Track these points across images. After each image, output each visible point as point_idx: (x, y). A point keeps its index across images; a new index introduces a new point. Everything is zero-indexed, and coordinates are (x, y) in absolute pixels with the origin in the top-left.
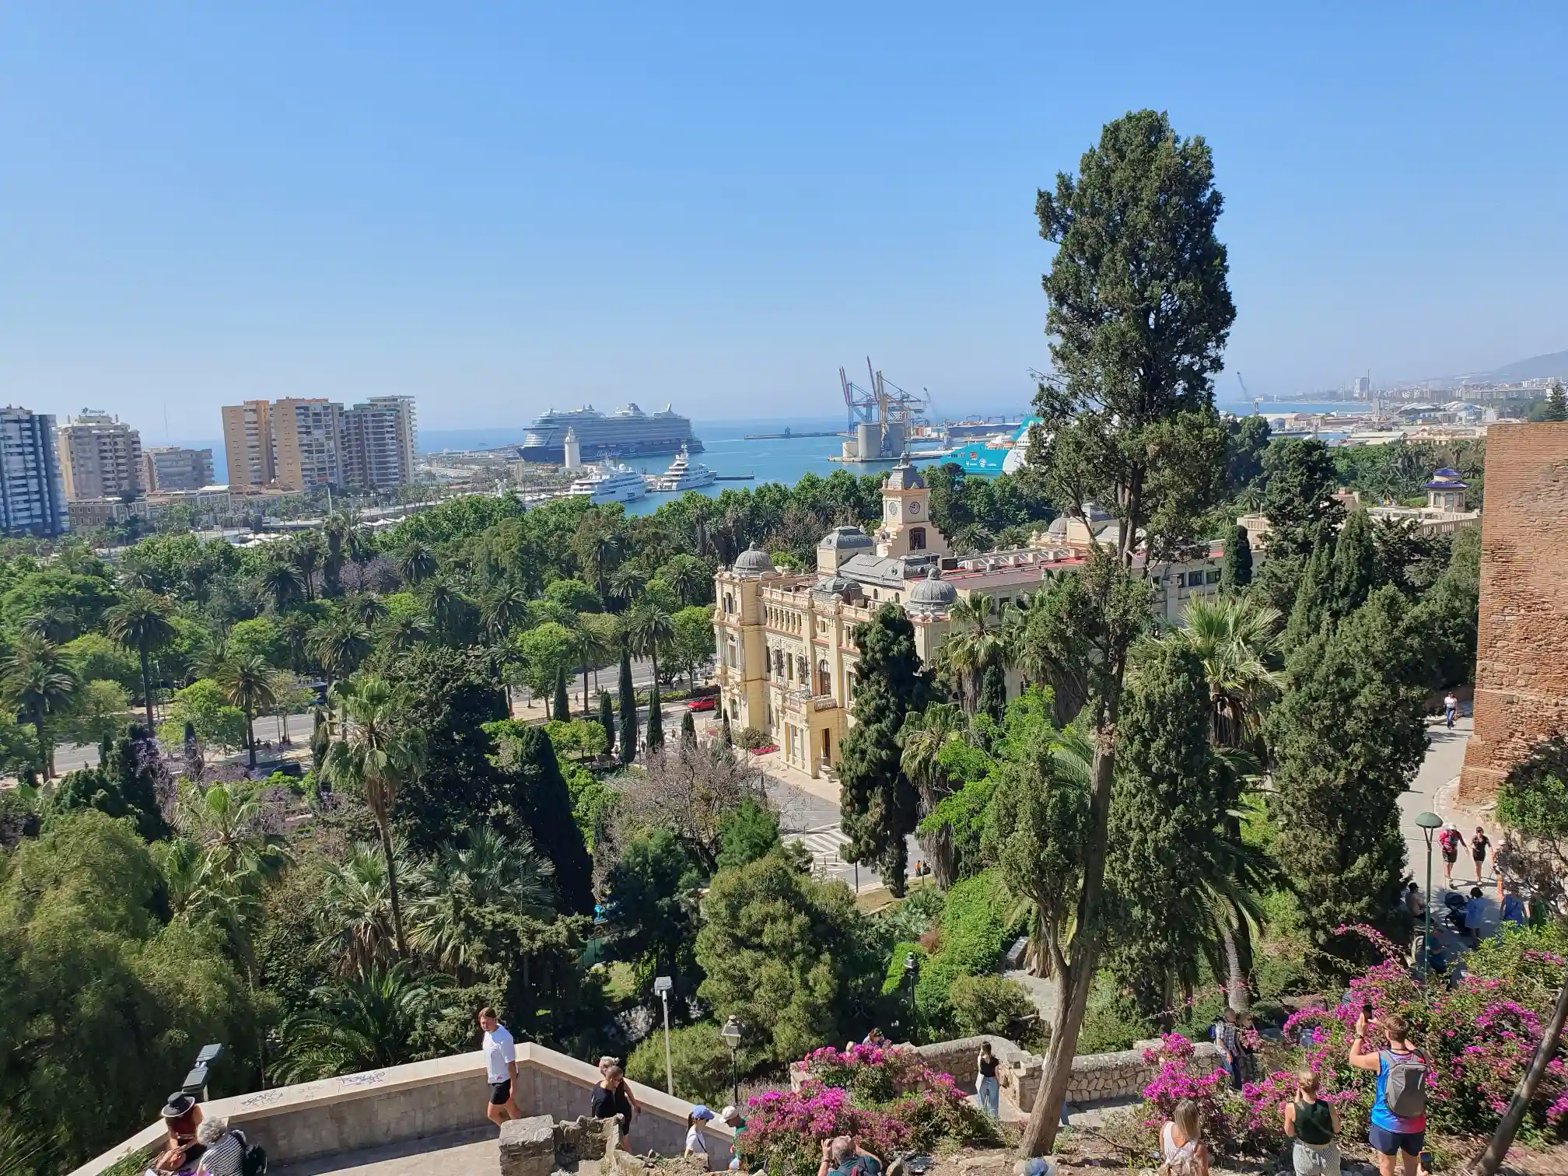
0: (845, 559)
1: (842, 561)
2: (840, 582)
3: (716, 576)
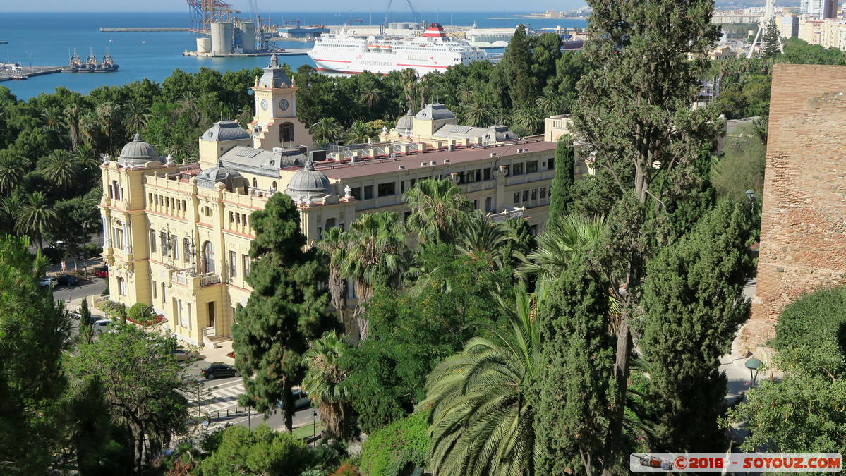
0: (225, 150)
2: (222, 171)
3: (103, 165)
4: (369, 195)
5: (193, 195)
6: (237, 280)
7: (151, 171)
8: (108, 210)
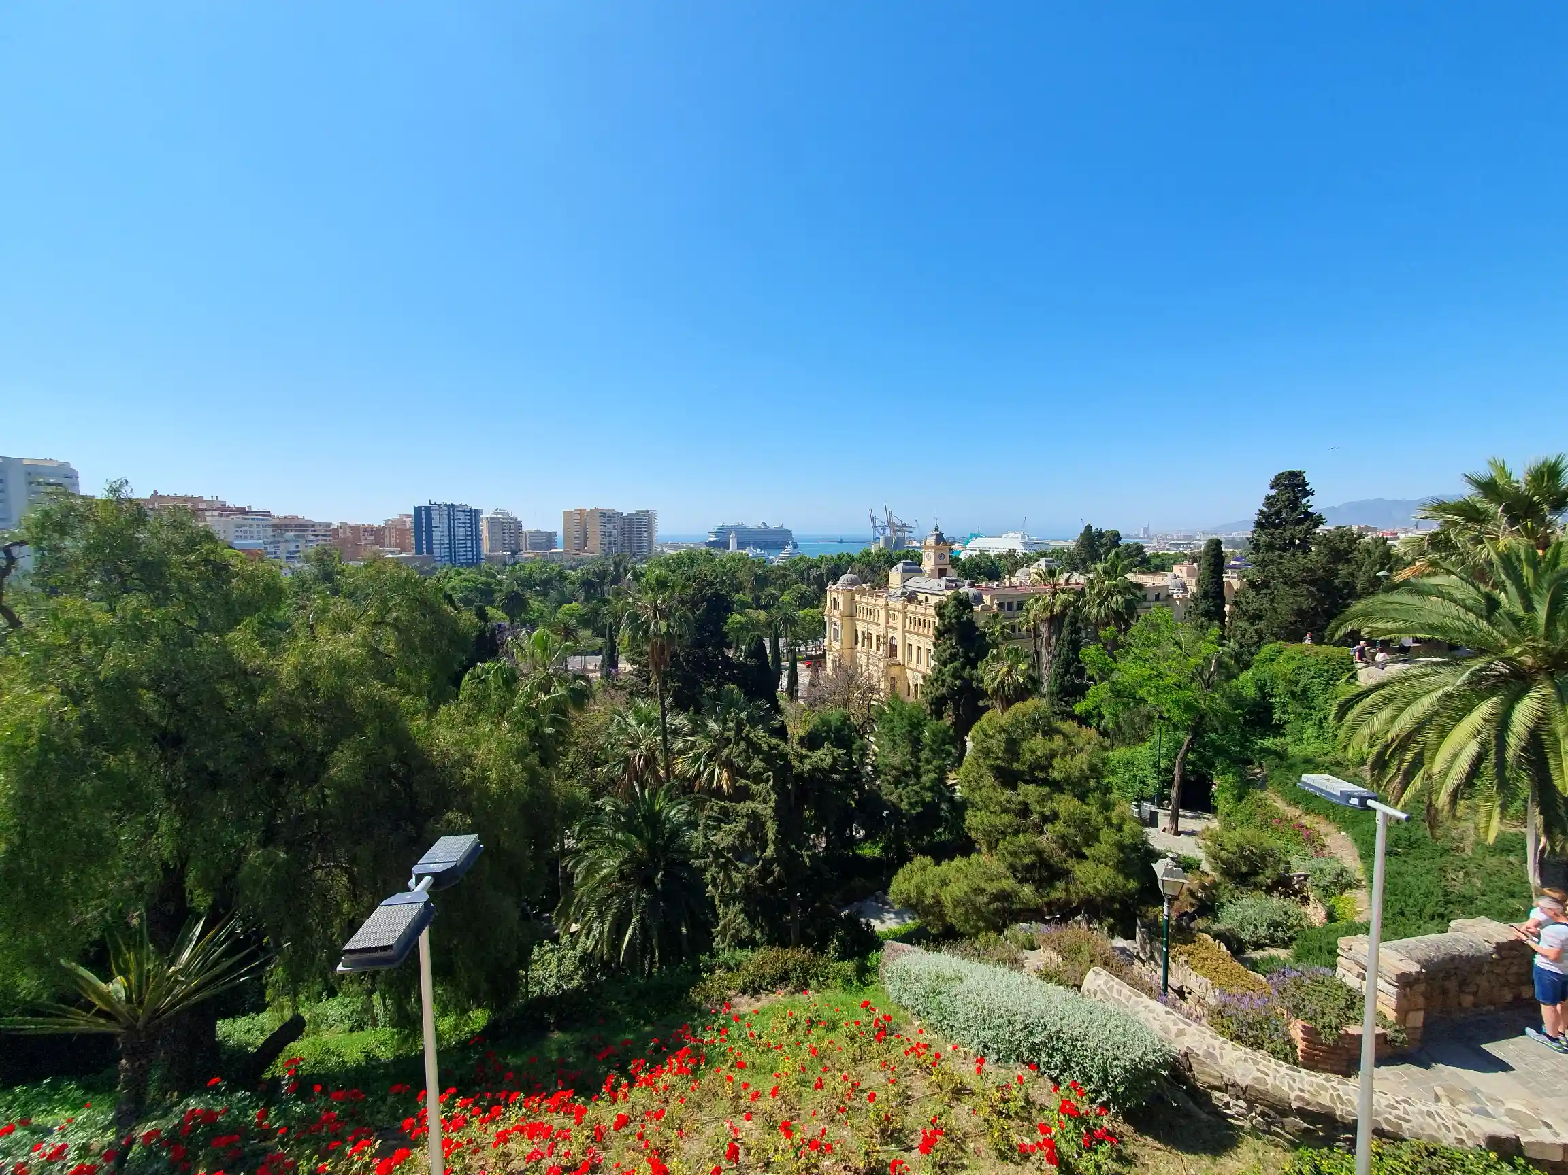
0: (906, 579)
2: (905, 591)
3: (828, 588)
4: (1010, 609)
5: (885, 606)
6: (912, 664)
7: (857, 592)
8: (830, 617)
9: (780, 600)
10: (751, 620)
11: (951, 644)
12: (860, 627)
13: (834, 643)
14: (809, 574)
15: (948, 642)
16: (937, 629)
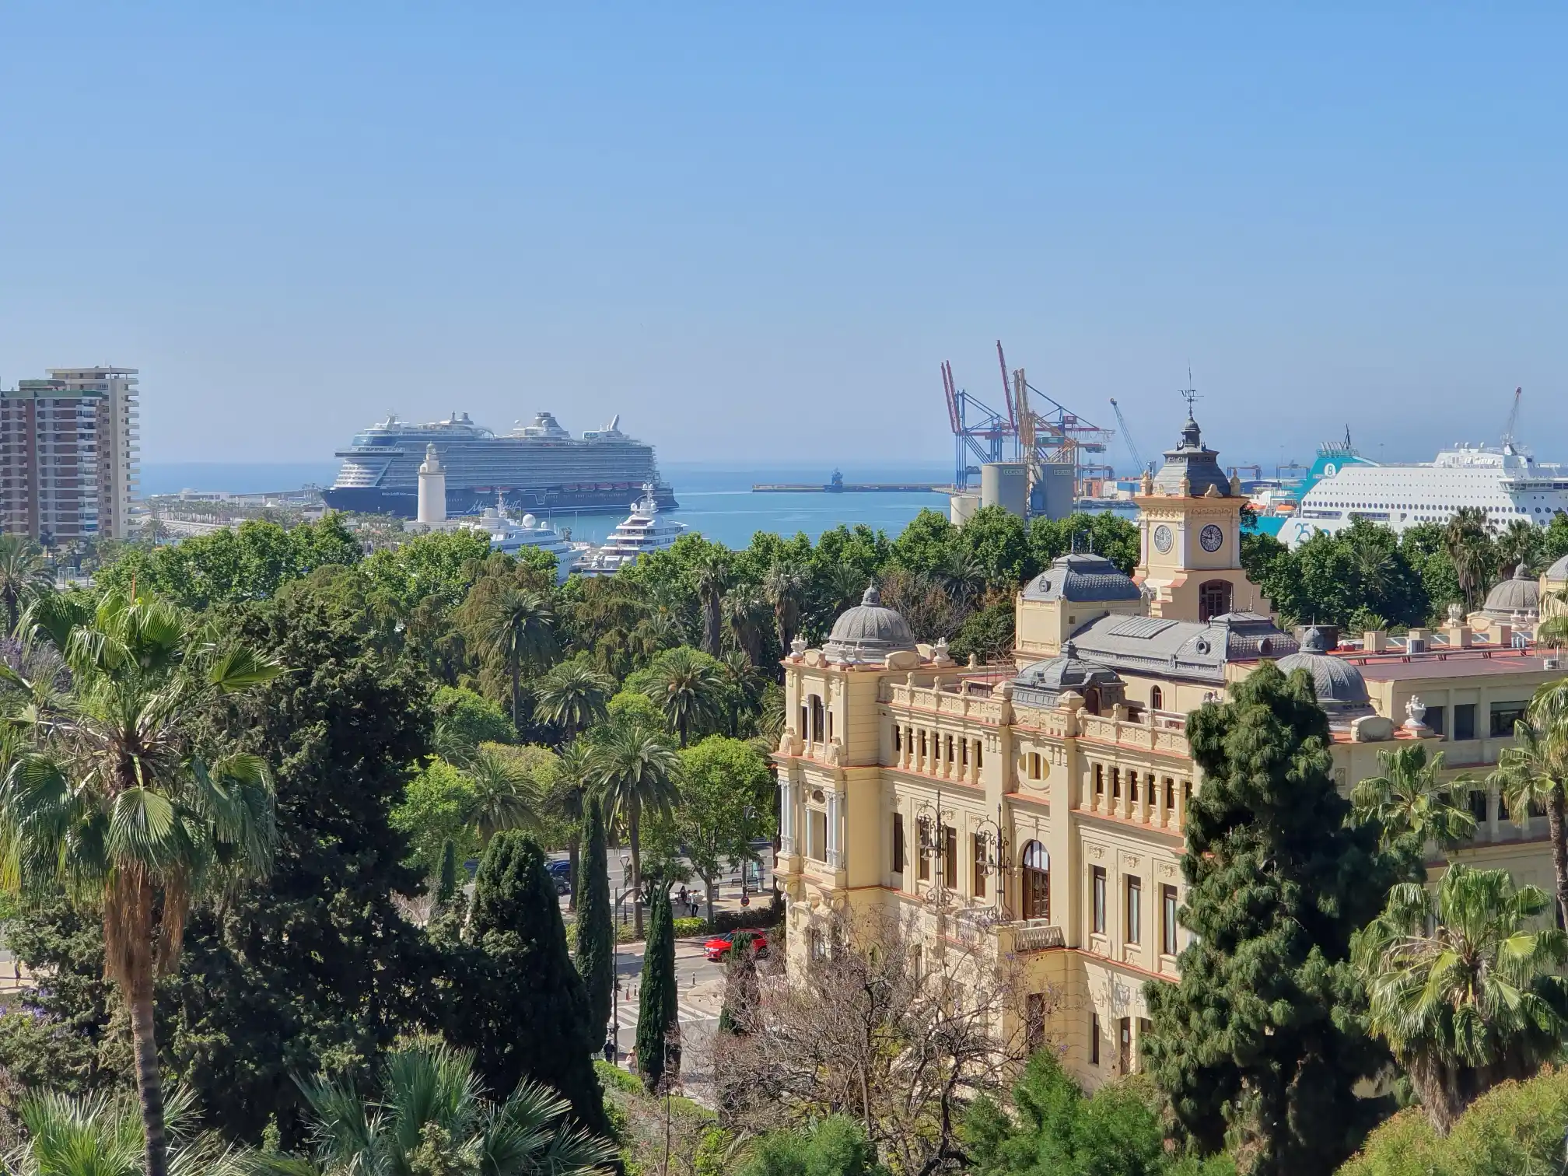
0: (1078, 625)
1: (1075, 628)
2: (1075, 668)
3: (789, 660)
4: (1465, 728)
5: (1003, 724)
6: (1108, 942)
7: (899, 672)
8: (797, 767)
9: (612, 706)
10: (502, 783)
11: (1251, 864)
12: (910, 801)
13: (812, 868)
14: (716, 609)
15: (1240, 859)
16: (1200, 813)
